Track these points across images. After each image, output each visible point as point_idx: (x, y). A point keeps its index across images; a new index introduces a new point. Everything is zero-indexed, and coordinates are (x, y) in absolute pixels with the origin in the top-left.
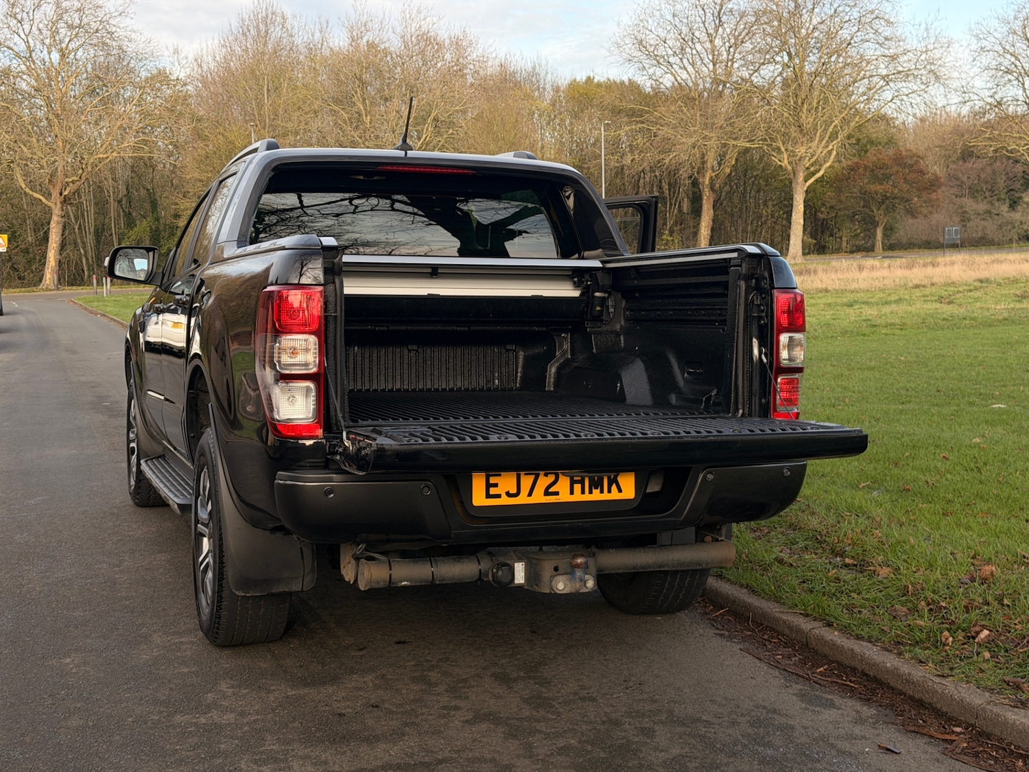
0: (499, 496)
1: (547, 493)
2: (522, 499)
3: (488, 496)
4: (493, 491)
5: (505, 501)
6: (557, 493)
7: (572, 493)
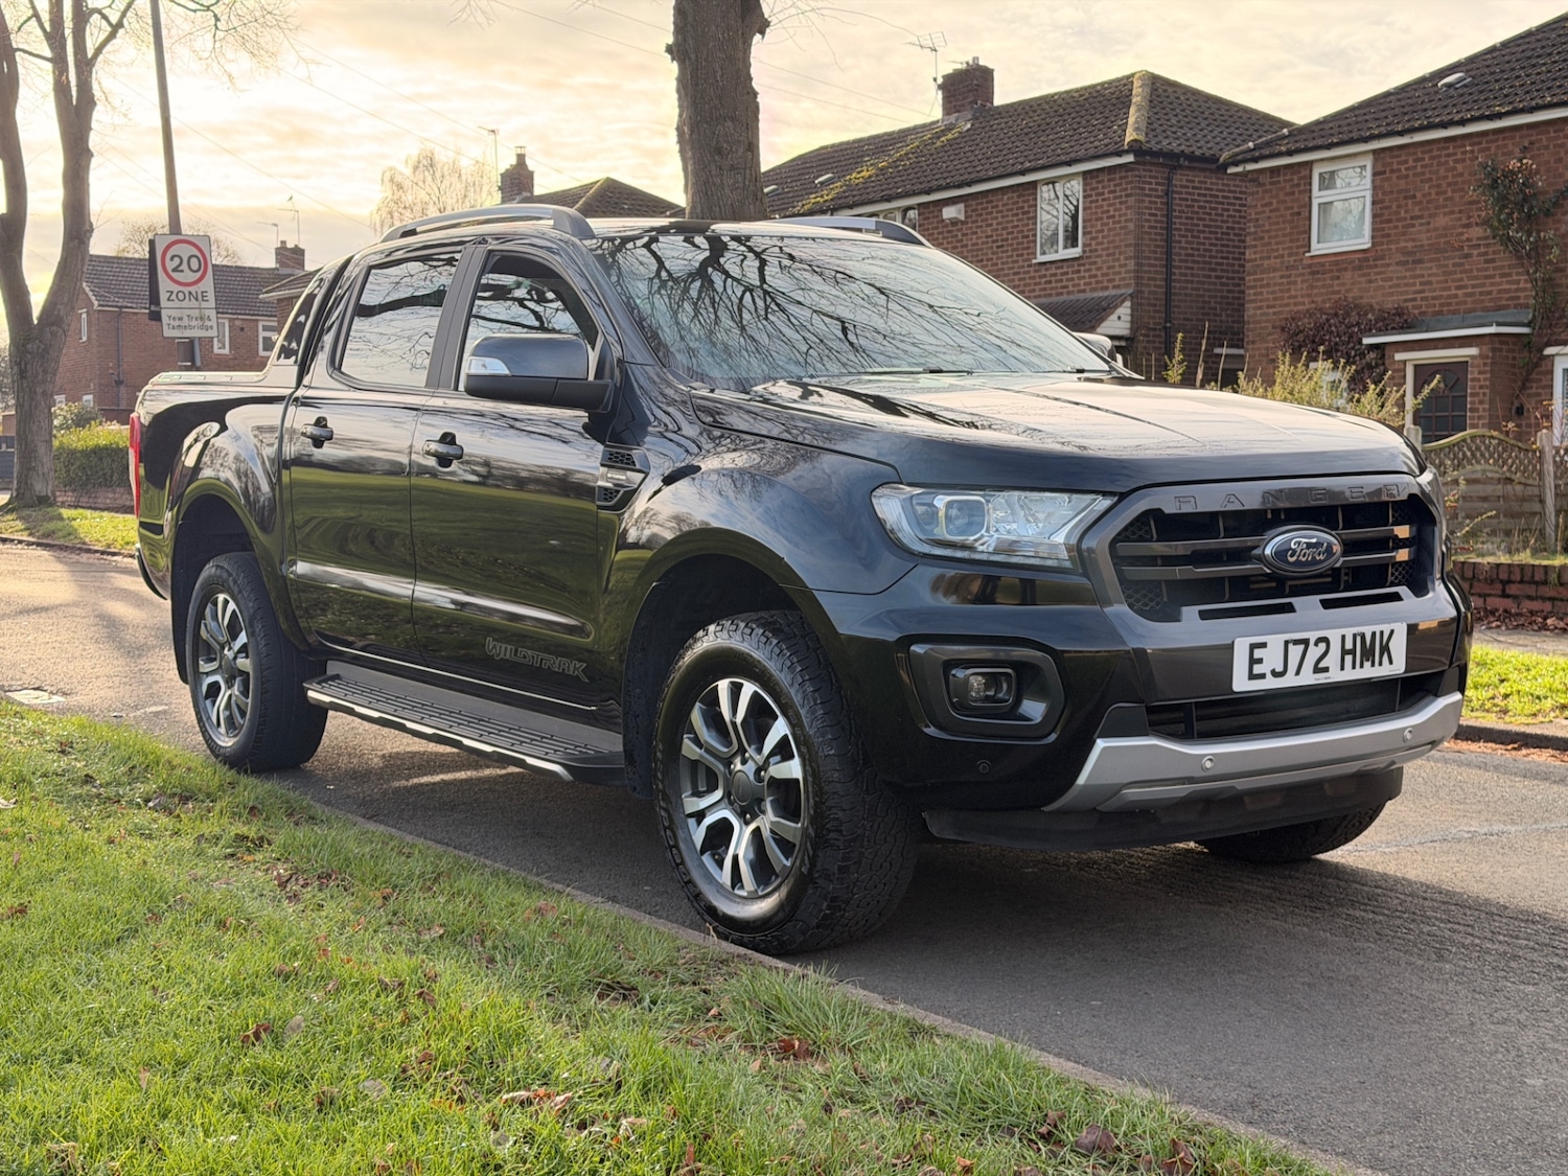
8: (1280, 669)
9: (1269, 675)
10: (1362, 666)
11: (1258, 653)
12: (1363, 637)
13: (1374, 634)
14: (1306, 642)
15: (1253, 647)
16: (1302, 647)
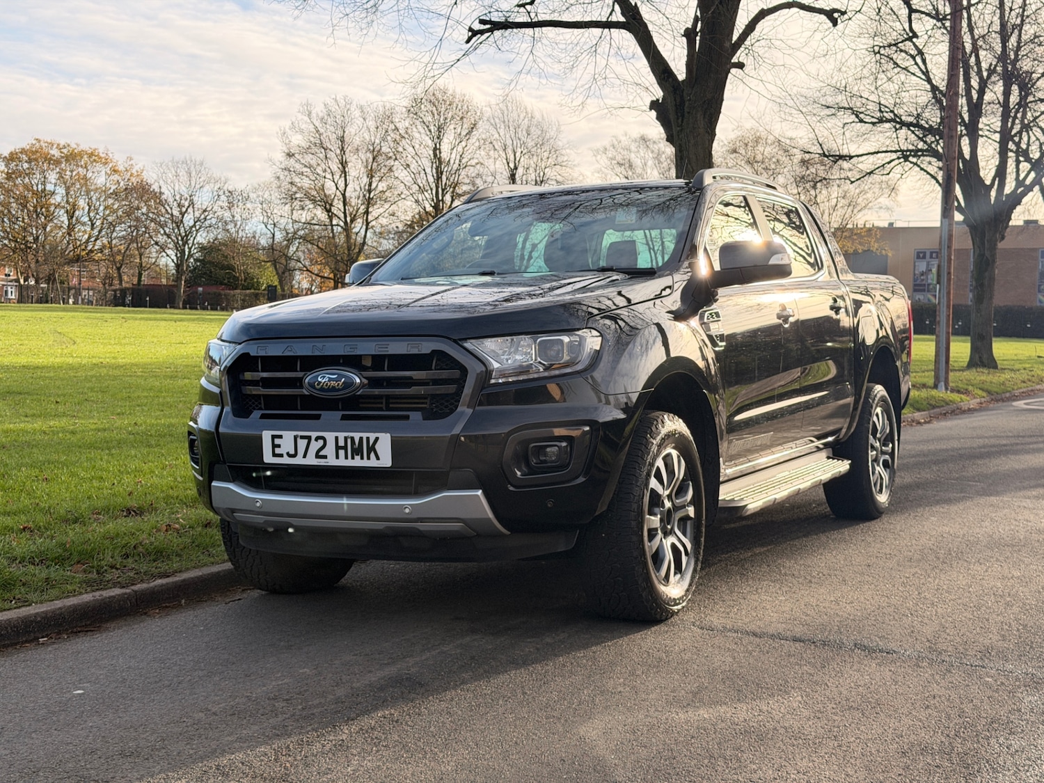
8: (292, 452)
9: (285, 455)
10: (353, 458)
11: (277, 441)
12: (352, 439)
13: (361, 439)
14: (309, 438)
15: (274, 437)
16: (306, 441)
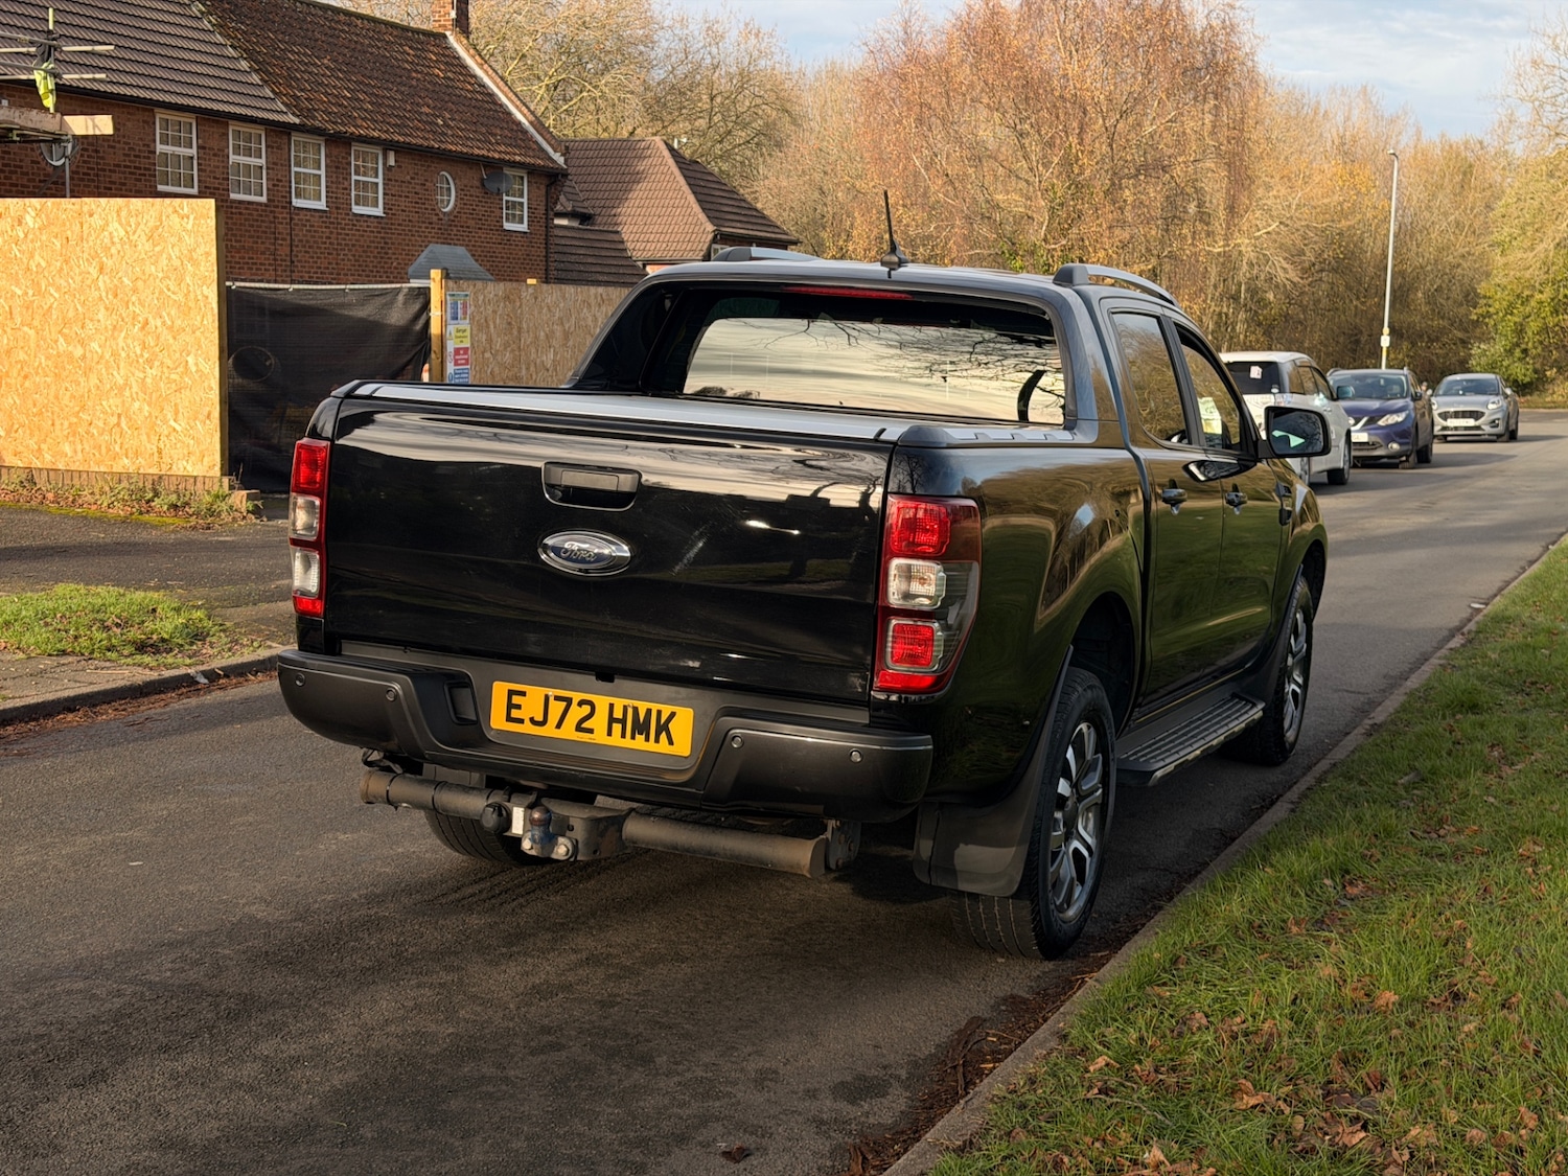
0: (521, 721)
1: (579, 728)
2: (549, 731)
3: (509, 719)
4: (515, 713)
5: (527, 728)
6: (591, 731)
7: (610, 733)
